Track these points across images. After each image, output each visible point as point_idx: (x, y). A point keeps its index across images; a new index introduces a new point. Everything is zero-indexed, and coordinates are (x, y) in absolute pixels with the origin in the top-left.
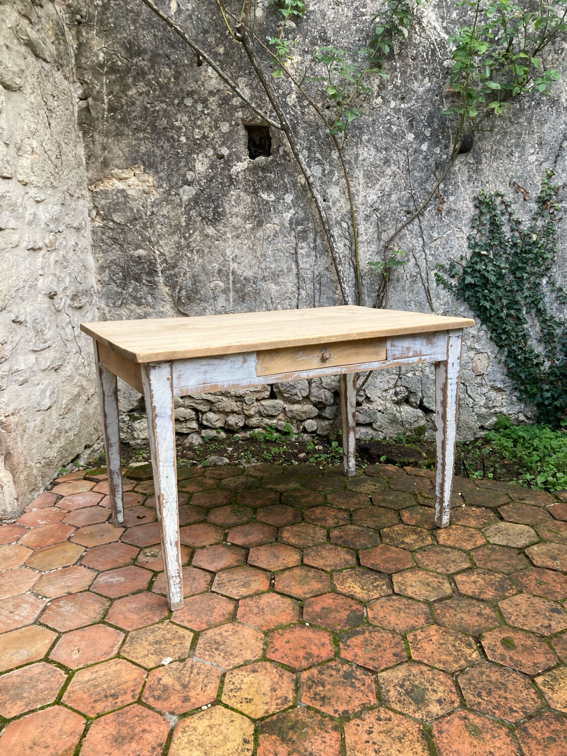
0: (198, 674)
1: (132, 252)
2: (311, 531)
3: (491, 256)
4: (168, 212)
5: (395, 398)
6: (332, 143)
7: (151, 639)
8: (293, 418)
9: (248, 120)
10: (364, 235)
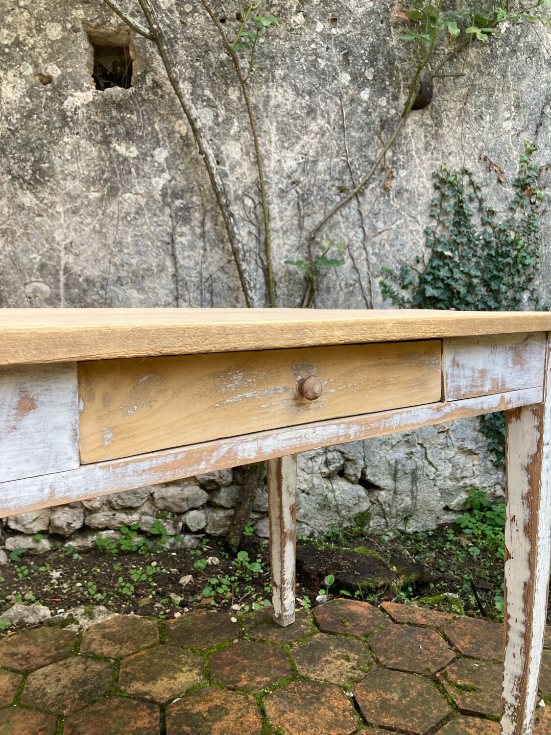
3: (457, 259)
5: (325, 470)
8: (167, 509)
9: (94, 24)
10: (278, 219)
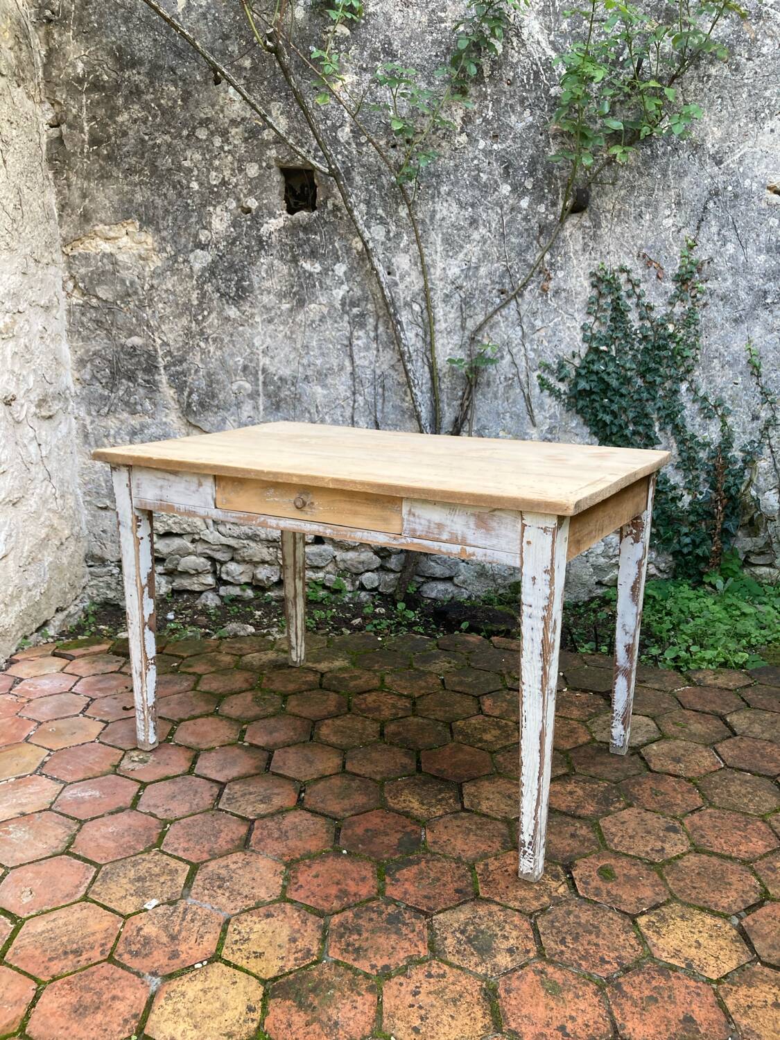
0: (192, 921)
1: (123, 341)
2: (359, 726)
3: (613, 353)
4: (173, 286)
6: (399, 194)
7: (132, 874)
8: (347, 570)
9: (284, 161)
10: (442, 321)
